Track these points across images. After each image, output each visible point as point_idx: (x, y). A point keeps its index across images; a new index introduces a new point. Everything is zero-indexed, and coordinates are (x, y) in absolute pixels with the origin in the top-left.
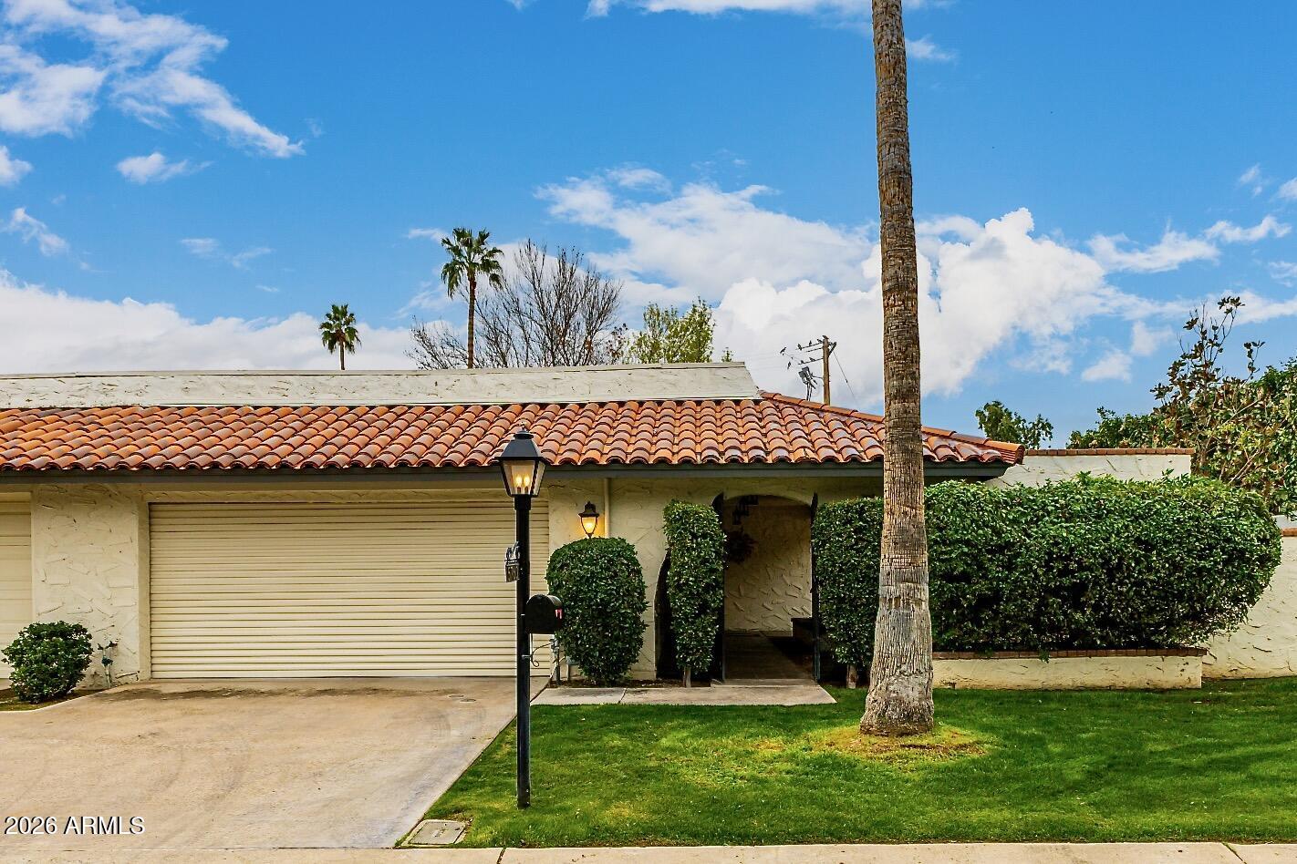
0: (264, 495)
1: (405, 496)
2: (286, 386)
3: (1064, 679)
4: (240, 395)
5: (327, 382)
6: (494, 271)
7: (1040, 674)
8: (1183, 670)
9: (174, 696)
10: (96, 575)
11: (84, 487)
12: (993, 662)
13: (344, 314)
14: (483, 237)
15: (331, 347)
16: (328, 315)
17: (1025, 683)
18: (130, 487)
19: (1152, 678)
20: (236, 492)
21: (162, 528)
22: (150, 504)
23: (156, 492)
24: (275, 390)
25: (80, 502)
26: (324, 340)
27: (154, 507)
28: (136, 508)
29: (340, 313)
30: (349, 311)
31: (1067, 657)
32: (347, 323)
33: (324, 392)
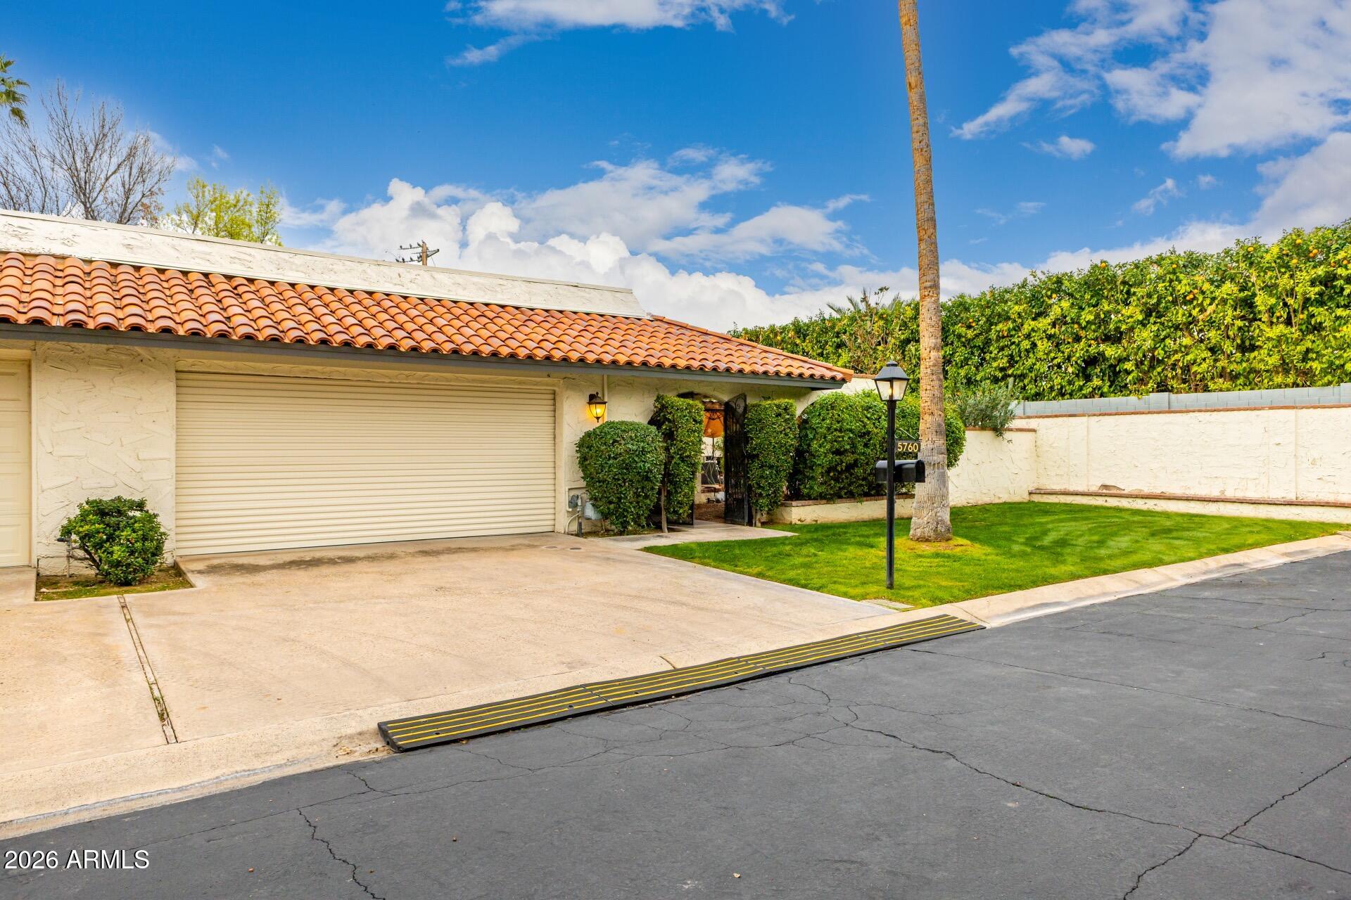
0: (313, 370)
1: (447, 380)
2: (249, 258)
4: (197, 260)
5: (291, 260)
10: (122, 446)
11: (108, 350)
20: (285, 365)
21: (190, 398)
23: (190, 359)
24: (236, 261)
25: (102, 366)
28: (172, 375)
33: (292, 270)
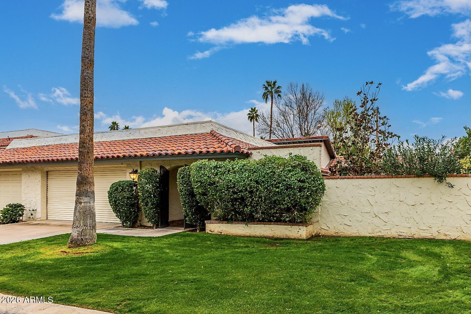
3: (257, 233)
6: (279, 94)
7: (249, 230)
8: (298, 232)
9: (55, 225)
10: (33, 191)
12: (234, 225)
13: (254, 110)
14: (275, 83)
15: (251, 120)
16: (250, 111)
17: (244, 233)
18: (39, 166)
19: (287, 234)
21: (50, 178)
22: (47, 171)
26: (249, 118)
27: (48, 172)
28: (40, 173)
29: (253, 110)
30: (256, 109)
31: (257, 224)
32: (256, 113)
